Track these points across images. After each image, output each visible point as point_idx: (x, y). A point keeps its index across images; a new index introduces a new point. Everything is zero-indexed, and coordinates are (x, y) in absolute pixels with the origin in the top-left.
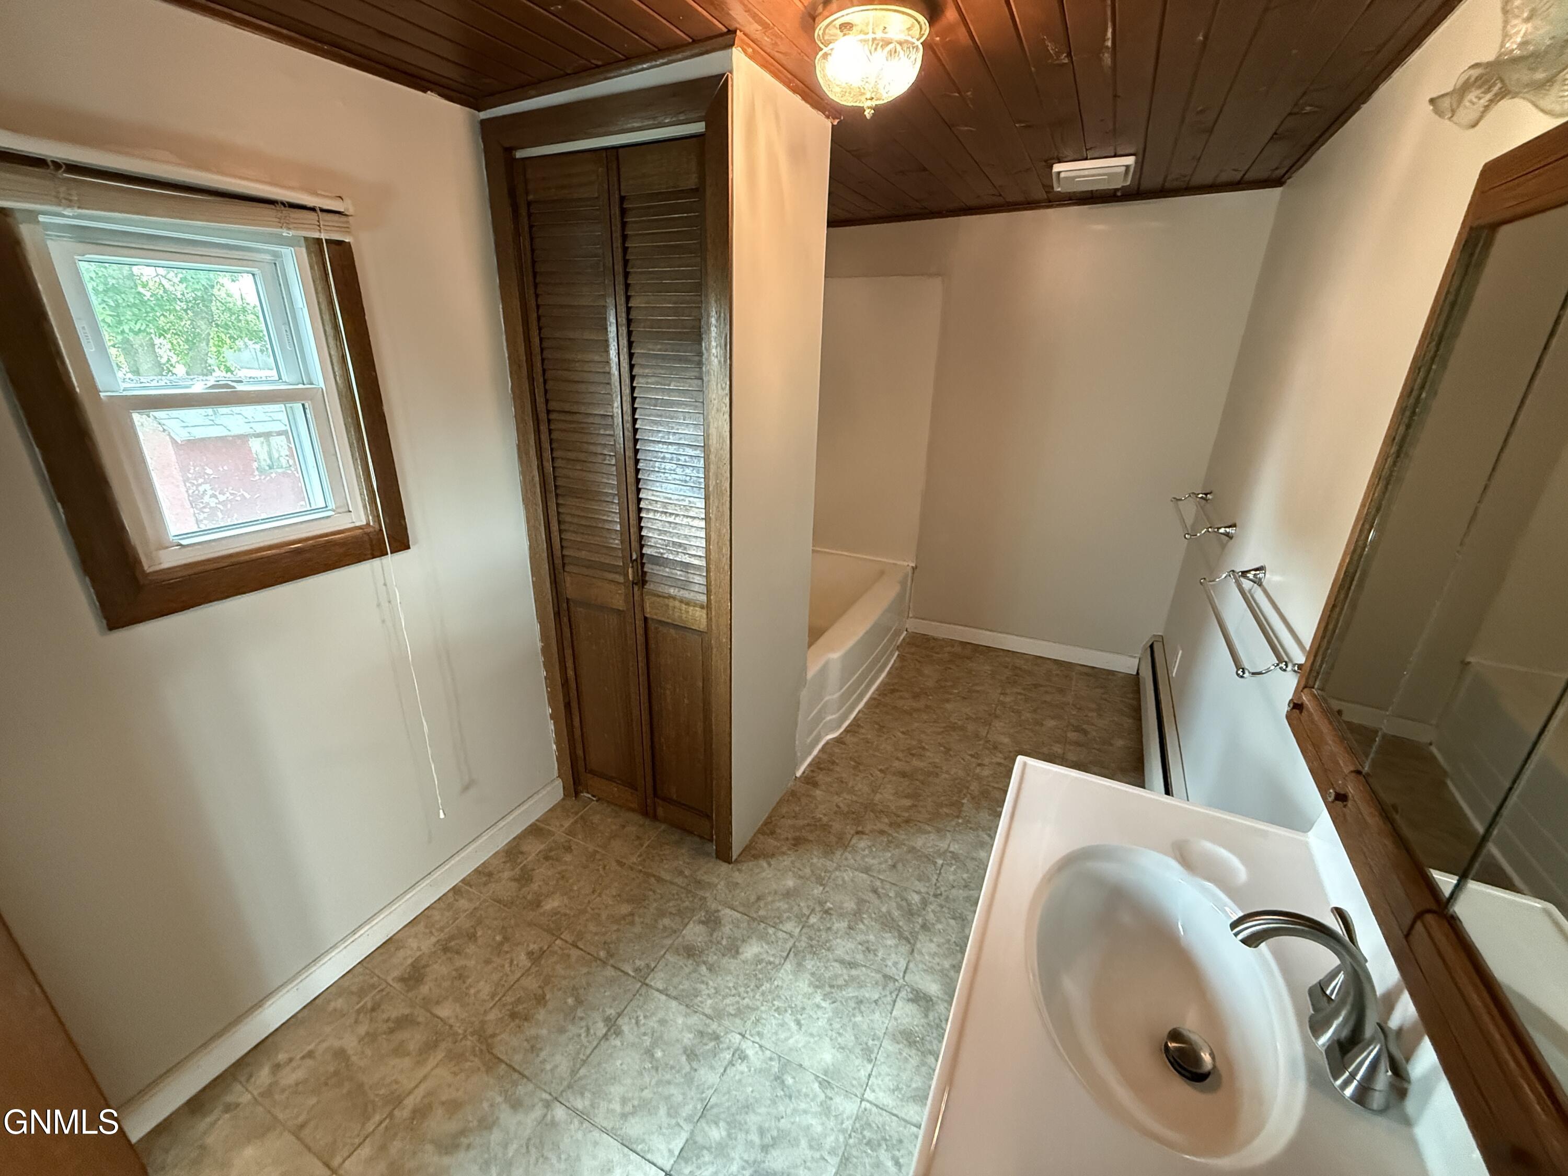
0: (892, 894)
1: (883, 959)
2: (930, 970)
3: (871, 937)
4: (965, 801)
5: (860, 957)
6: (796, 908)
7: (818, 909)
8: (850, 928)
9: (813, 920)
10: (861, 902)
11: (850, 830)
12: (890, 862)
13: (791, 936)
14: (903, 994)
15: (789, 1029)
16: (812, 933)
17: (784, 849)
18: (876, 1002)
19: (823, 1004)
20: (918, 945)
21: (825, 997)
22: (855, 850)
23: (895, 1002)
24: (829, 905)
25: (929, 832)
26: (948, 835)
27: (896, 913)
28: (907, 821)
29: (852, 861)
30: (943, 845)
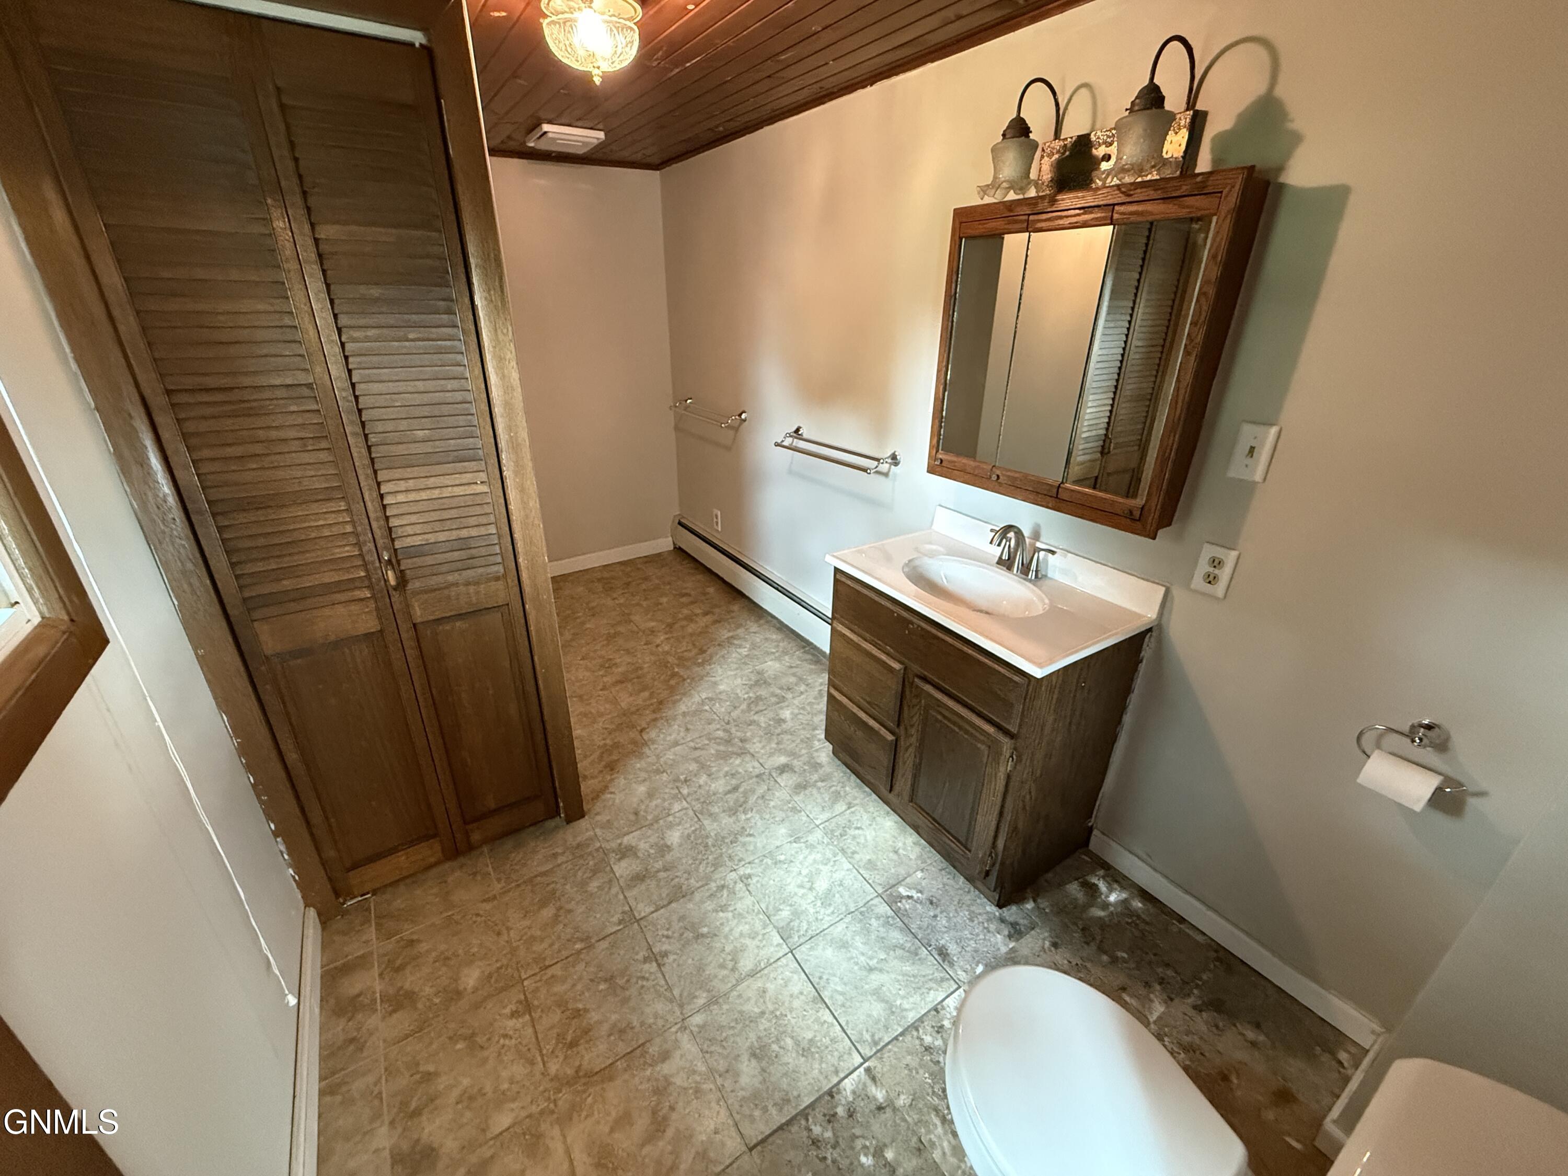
0: (706, 742)
1: (746, 771)
2: (771, 755)
3: (726, 769)
4: (676, 670)
5: (734, 782)
6: (666, 797)
7: (679, 784)
8: (709, 775)
9: (685, 791)
10: (696, 760)
11: (633, 734)
12: (682, 730)
13: (686, 809)
14: (774, 775)
15: (750, 842)
16: (694, 796)
17: (609, 778)
18: (769, 789)
19: (748, 816)
20: (752, 751)
21: (745, 812)
22: (653, 742)
23: (776, 781)
24: (682, 777)
25: (681, 699)
26: (693, 692)
27: (722, 748)
28: (661, 703)
29: (661, 747)
30: (697, 699)
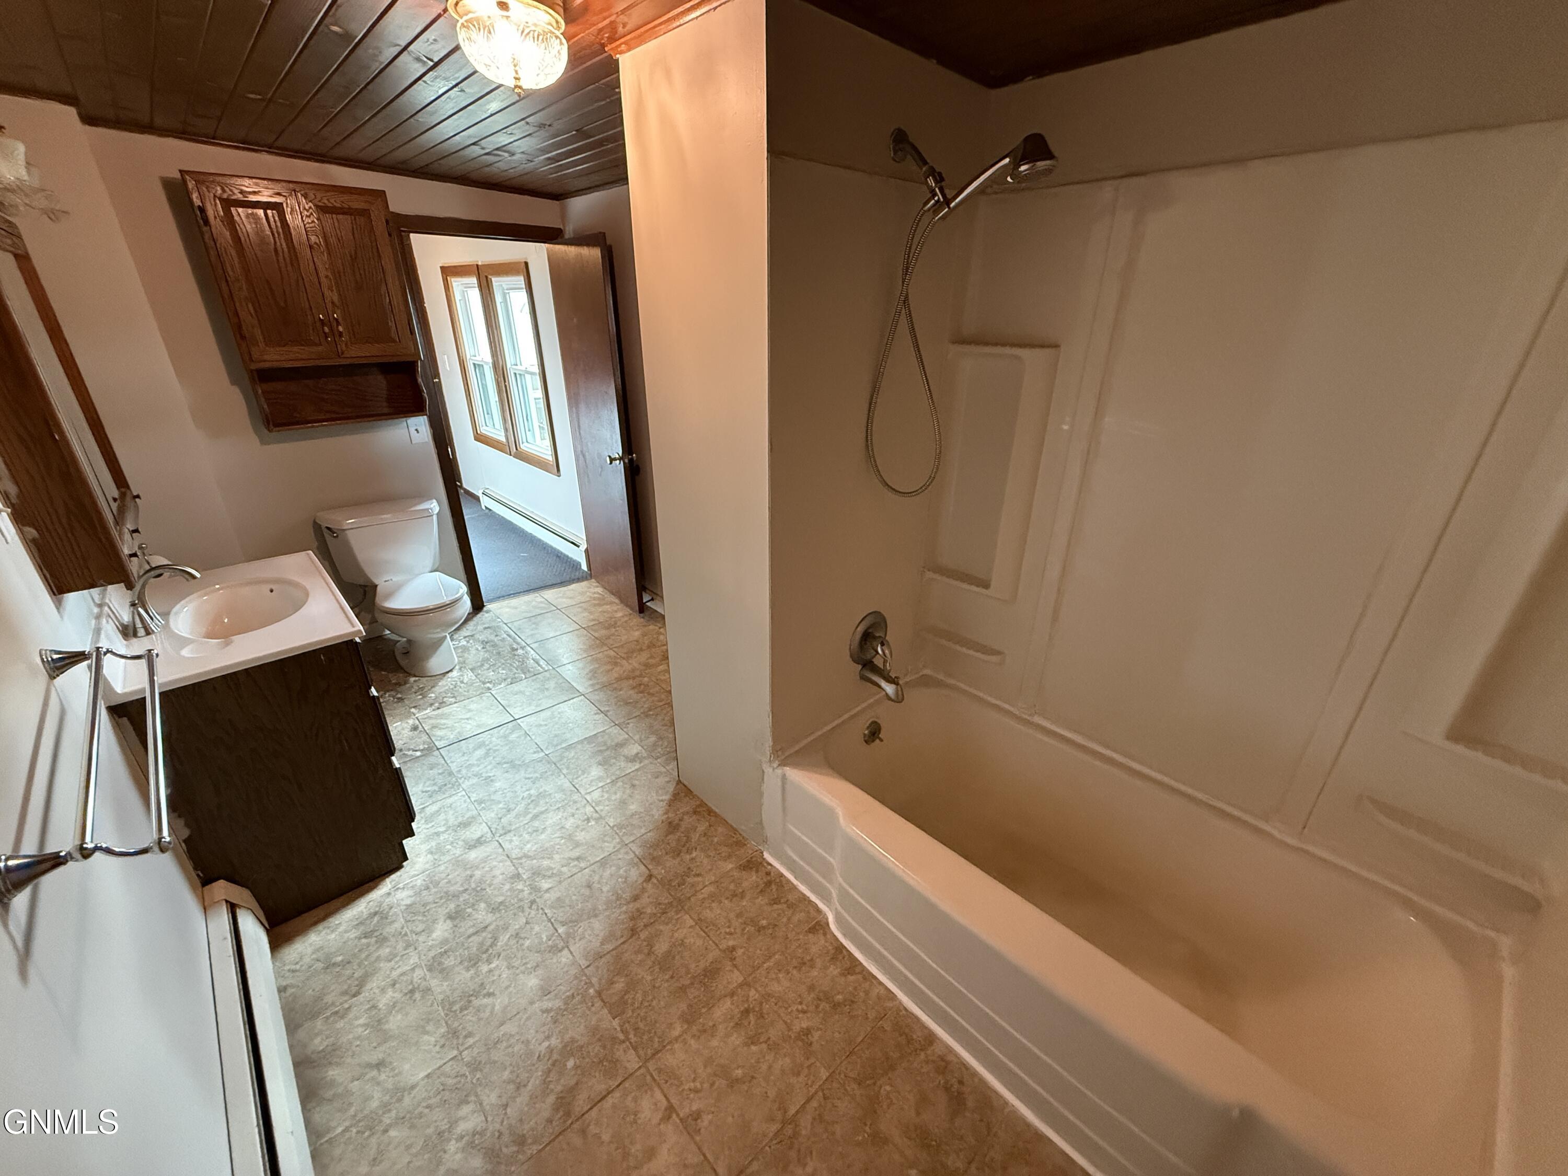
0: (565, 869)
2: (485, 860)
3: (543, 836)
5: (536, 824)
6: (607, 803)
7: (595, 815)
9: (589, 809)
11: (659, 872)
12: (596, 886)
13: (587, 794)
14: (489, 835)
16: (579, 805)
17: (670, 815)
20: (508, 863)
22: (631, 864)
23: (490, 828)
24: (593, 823)
25: (602, 944)
26: (584, 963)
27: (546, 863)
28: (634, 932)
29: (620, 856)
30: (577, 947)
